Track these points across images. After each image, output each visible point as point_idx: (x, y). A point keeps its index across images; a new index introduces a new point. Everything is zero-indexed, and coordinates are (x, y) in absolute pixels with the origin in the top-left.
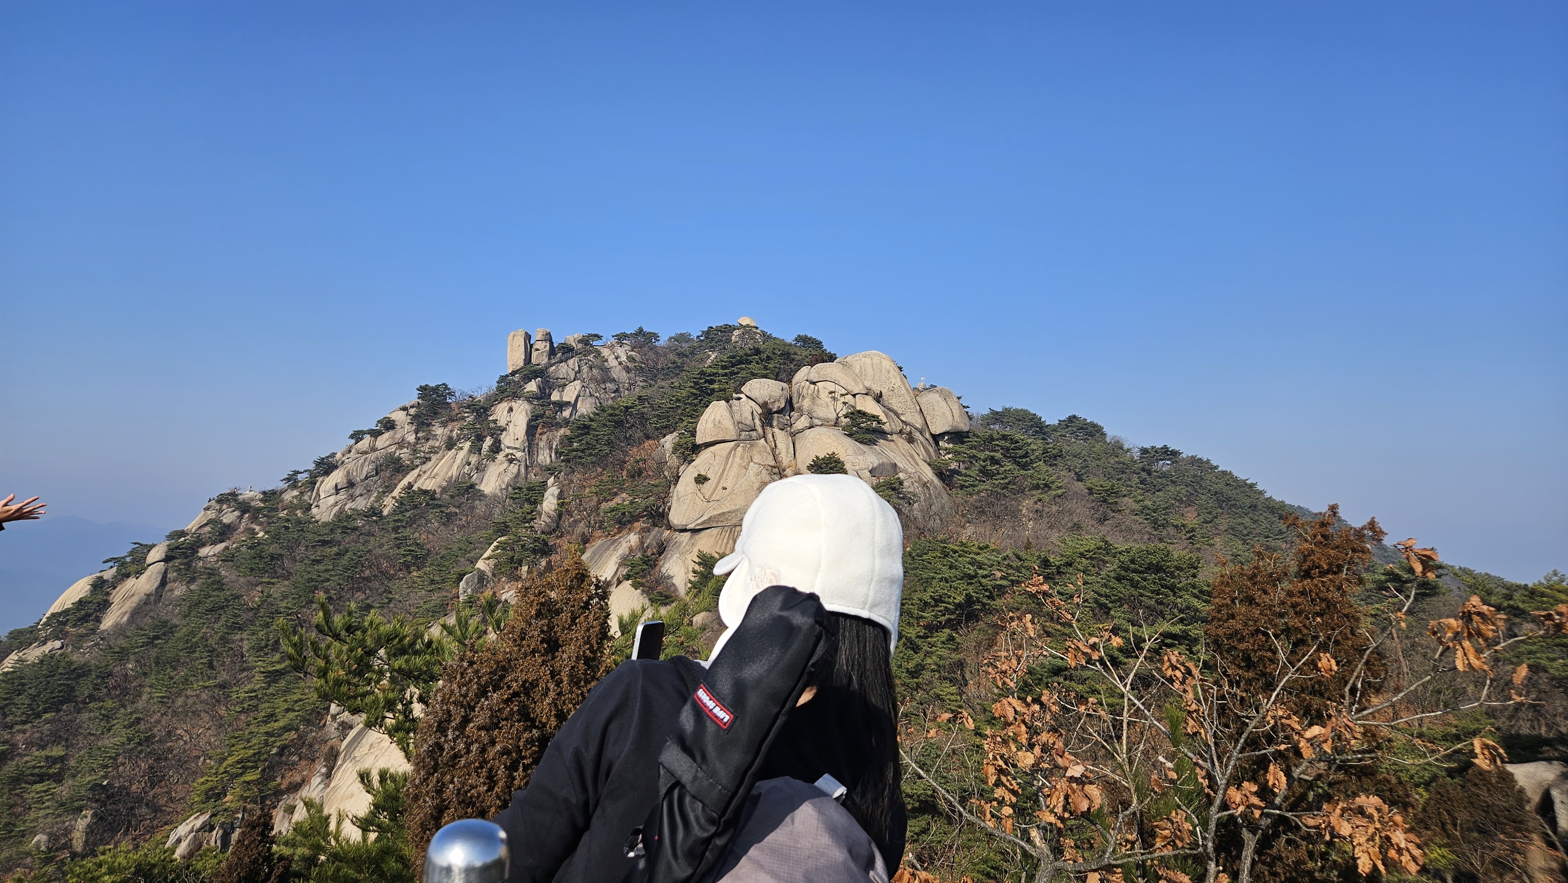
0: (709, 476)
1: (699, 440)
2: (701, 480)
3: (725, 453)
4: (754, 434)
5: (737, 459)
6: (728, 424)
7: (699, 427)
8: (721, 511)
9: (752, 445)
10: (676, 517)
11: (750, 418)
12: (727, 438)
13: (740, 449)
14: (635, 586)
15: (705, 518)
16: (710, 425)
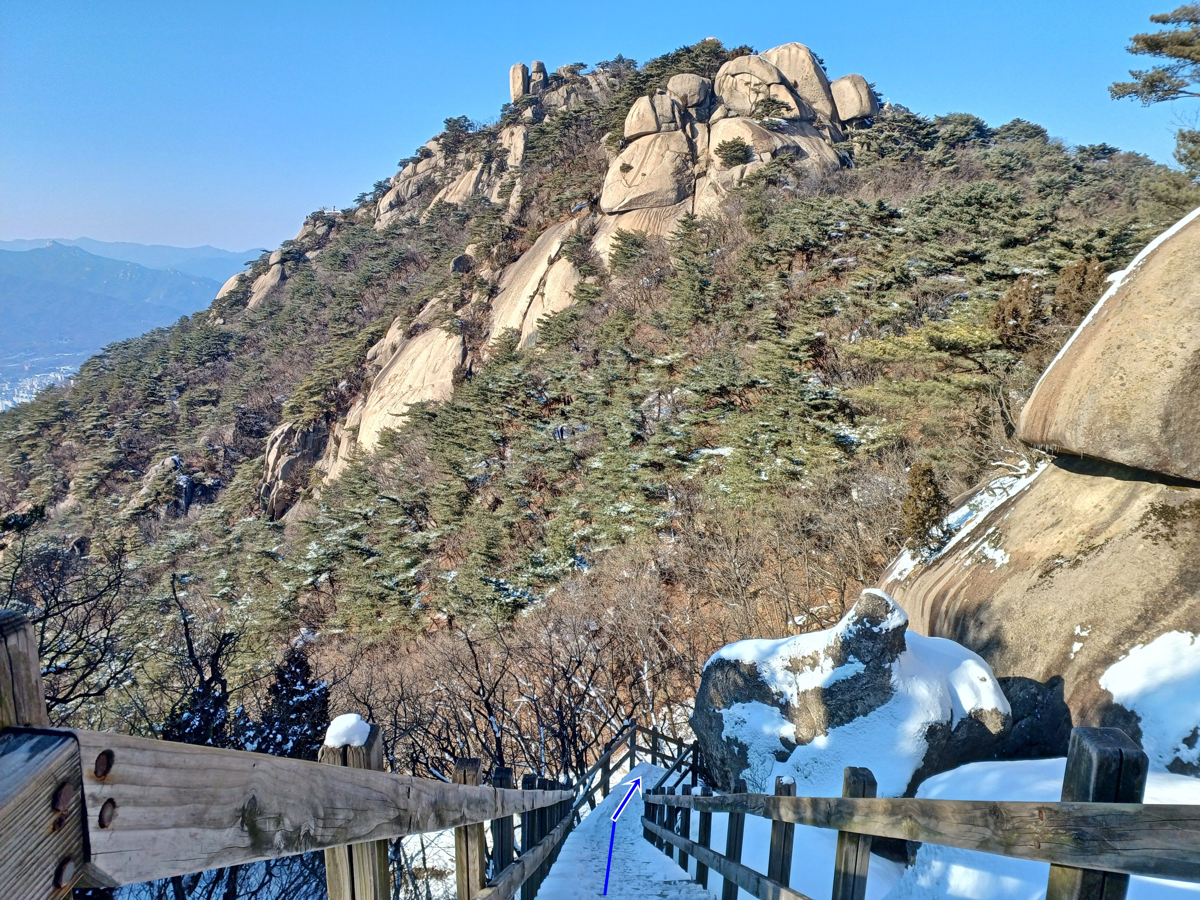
0: (632, 164)
1: (627, 134)
2: (626, 168)
3: (647, 144)
4: (673, 125)
5: (656, 149)
6: (650, 117)
7: (627, 122)
8: (638, 195)
9: (670, 136)
10: (605, 204)
11: (670, 111)
12: (650, 130)
13: (659, 139)
14: (569, 260)
15: (626, 201)
16: (635, 118)
